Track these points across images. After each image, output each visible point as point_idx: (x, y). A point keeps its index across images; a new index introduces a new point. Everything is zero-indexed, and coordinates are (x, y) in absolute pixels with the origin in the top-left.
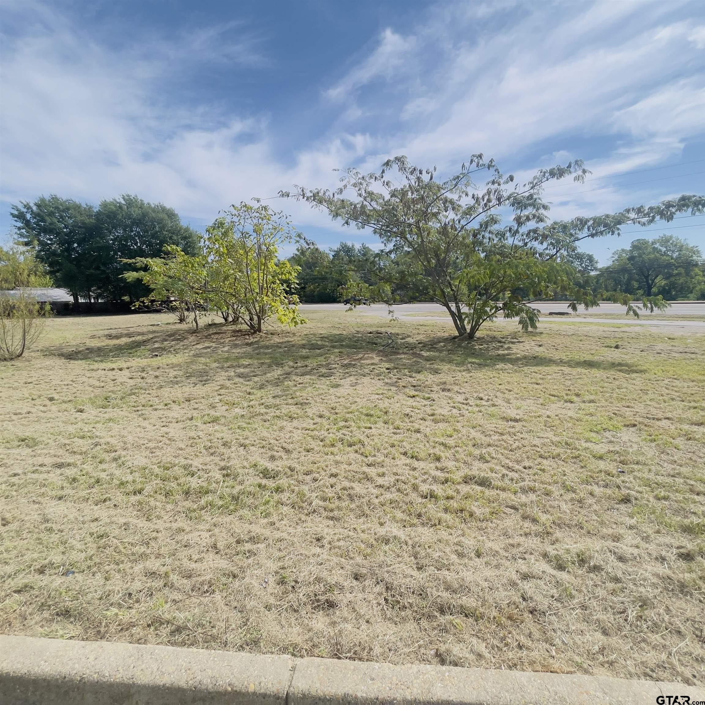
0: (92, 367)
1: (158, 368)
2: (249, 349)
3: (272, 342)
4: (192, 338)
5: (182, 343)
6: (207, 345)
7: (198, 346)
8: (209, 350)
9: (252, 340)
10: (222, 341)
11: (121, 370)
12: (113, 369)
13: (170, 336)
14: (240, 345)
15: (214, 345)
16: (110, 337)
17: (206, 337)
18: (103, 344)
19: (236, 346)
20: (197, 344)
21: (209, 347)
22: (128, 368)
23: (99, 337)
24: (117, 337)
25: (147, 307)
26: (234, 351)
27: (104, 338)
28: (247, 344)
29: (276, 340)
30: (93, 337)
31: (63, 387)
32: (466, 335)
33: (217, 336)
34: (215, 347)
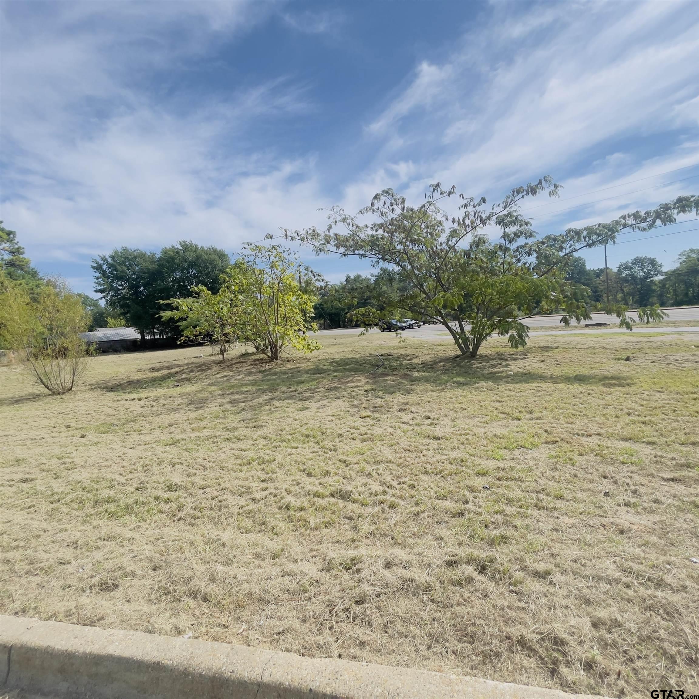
0: (119, 398)
1: (171, 397)
2: (260, 376)
3: (284, 368)
4: (216, 368)
5: (205, 374)
6: (225, 374)
7: (218, 376)
8: (225, 379)
9: (267, 367)
10: (240, 370)
11: (140, 400)
12: (134, 399)
13: (197, 367)
14: (254, 373)
15: (231, 374)
16: (153, 370)
17: (228, 366)
18: (144, 377)
19: (250, 374)
20: (218, 373)
21: (226, 376)
22: (146, 398)
23: (144, 371)
24: (158, 370)
25: (191, 341)
26: (247, 378)
27: (147, 372)
28: (260, 372)
29: (289, 366)
30: (139, 370)
31: (85, 416)
32: (468, 353)
33: (238, 365)
34: (232, 376)
